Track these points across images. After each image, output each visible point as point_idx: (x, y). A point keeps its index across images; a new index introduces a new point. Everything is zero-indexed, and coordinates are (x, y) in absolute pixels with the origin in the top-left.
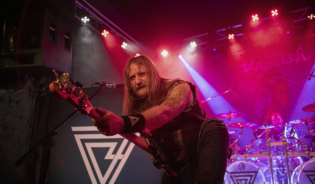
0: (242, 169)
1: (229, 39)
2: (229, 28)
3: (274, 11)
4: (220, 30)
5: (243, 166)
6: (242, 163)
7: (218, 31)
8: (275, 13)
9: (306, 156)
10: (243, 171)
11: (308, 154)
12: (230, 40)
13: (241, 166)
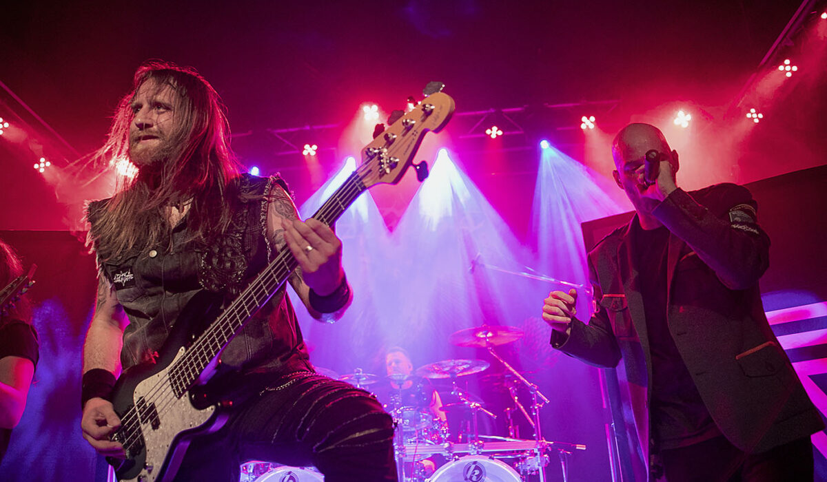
1: (304, 156)
2: (308, 128)
4: (284, 131)
5: (291, 481)
6: (290, 473)
7: (279, 131)
9: (445, 454)
11: (450, 449)
12: (306, 158)
13: (286, 480)
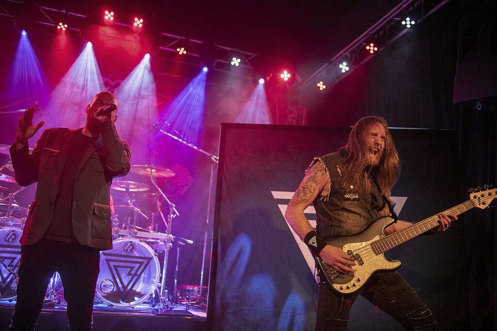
0: (11, 240)
3: (139, 20)
4: (47, 8)
5: (13, 237)
6: (13, 231)
7: (43, 7)
8: (138, 23)
10: (11, 244)
11: (117, 232)
12: (59, 31)
13: (11, 234)
